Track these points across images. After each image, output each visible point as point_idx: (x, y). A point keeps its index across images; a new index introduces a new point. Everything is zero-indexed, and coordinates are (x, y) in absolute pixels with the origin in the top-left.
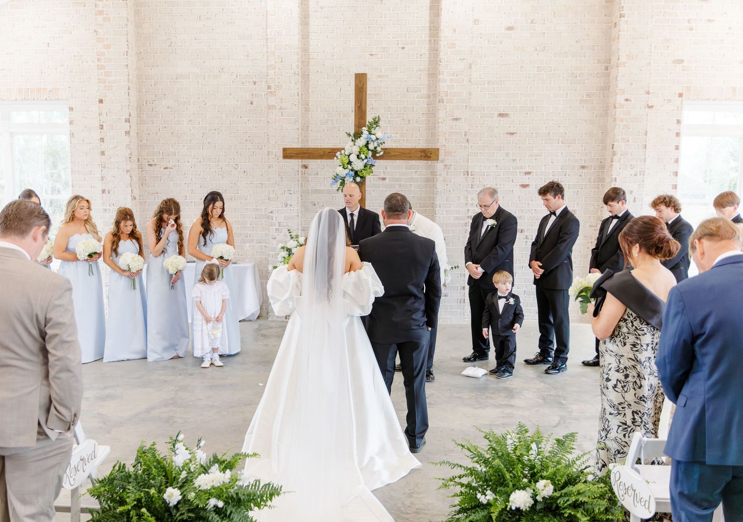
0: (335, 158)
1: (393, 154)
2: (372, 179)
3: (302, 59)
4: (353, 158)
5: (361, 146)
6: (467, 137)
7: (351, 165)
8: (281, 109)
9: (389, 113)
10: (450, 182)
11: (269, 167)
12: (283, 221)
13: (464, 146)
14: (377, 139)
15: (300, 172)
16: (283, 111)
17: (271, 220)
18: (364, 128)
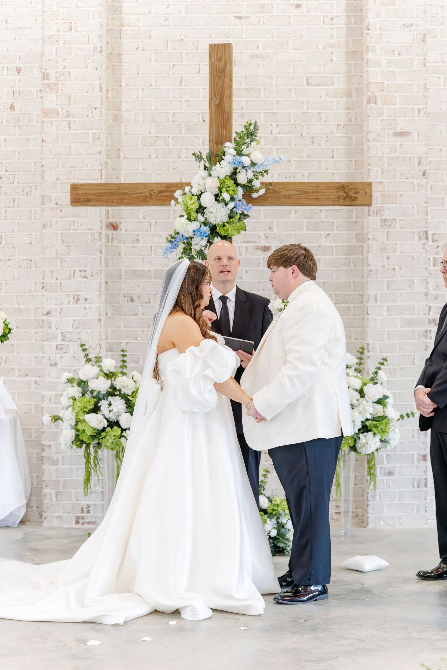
0: (173, 202)
1: (283, 193)
2: (244, 250)
3: (107, 26)
4: (207, 200)
5: (222, 177)
6: (423, 168)
7: (203, 214)
8: (68, 115)
9: (275, 125)
10: (394, 251)
11: (44, 226)
12: (70, 329)
13: (419, 184)
14: (253, 164)
15: (103, 237)
16: (72, 120)
17: (46, 329)
18: (227, 144)
